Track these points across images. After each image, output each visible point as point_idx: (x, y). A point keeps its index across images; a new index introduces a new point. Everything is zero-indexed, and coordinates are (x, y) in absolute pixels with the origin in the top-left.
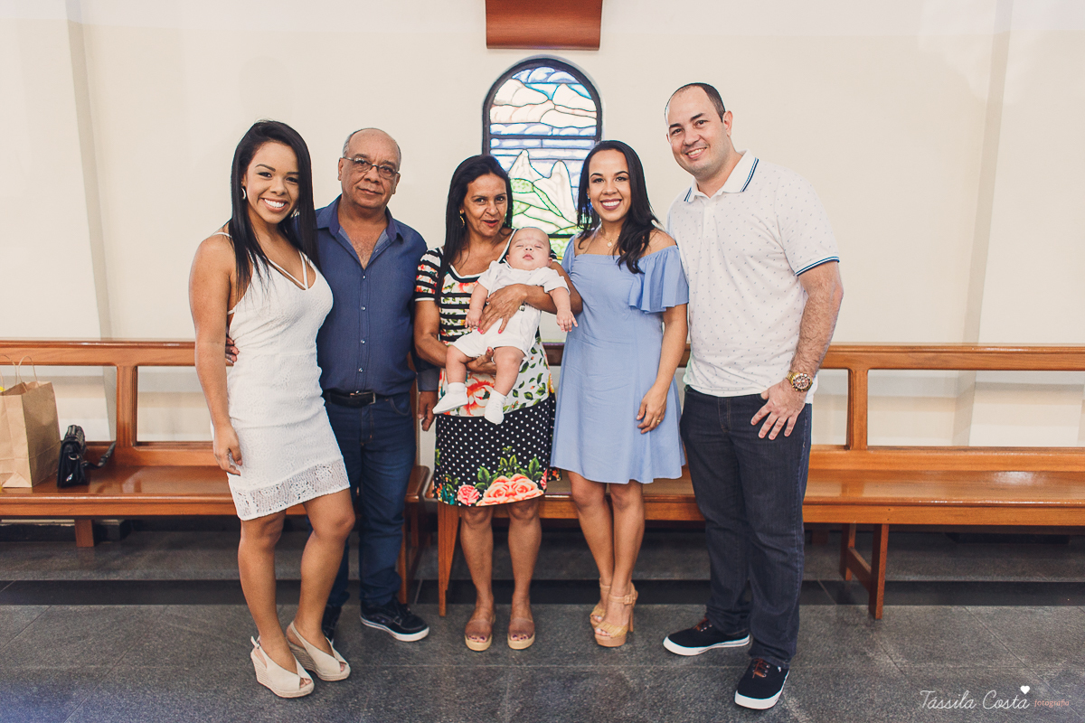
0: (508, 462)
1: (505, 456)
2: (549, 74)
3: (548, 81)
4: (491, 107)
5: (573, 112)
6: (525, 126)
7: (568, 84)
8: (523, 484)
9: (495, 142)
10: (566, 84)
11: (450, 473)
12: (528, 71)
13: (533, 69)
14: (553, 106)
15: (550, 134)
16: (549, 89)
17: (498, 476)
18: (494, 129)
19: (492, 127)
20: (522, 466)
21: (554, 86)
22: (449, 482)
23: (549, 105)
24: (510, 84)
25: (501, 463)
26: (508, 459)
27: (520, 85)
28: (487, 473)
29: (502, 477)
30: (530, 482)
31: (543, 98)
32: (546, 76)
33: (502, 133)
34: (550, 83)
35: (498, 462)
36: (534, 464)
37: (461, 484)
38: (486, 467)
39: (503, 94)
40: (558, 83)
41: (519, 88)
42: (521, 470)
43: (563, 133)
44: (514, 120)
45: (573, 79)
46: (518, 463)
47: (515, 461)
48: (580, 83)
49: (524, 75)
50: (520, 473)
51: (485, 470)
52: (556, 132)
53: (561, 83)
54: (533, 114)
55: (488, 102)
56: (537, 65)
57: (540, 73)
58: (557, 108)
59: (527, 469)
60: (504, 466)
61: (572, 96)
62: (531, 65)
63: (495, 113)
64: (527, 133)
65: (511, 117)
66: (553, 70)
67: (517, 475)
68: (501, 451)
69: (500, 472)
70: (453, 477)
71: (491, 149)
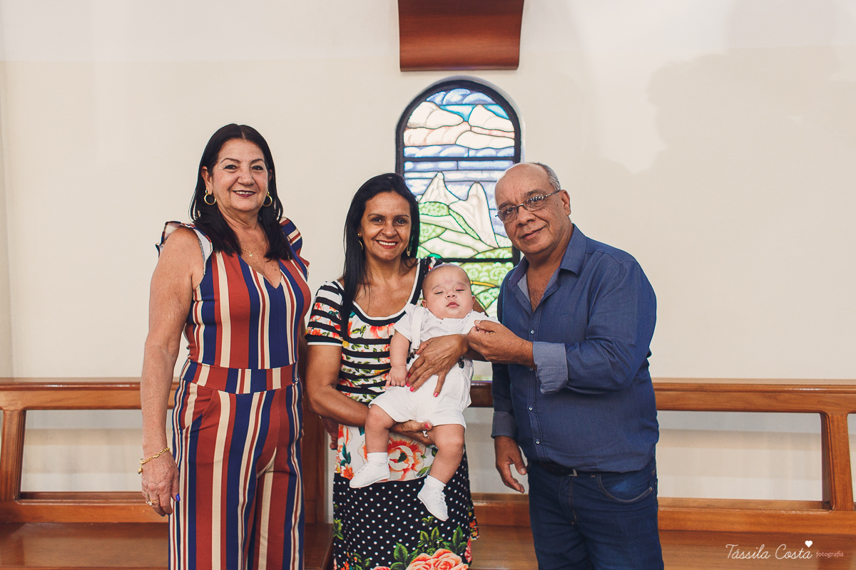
0: (430, 535)
1: (425, 529)
2: (465, 96)
3: (464, 102)
4: (404, 130)
5: (490, 133)
6: (439, 148)
7: (484, 105)
8: (445, 560)
9: (408, 165)
10: (483, 105)
11: (360, 552)
12: (443, 93)
13: (448, 91)
14: (468, 128)
15: (466, 155)
16: (465, 110)
17: (418, 554)
18: (408, 152)
19: (406, 150)
20: (445, 539)
21: (470, 108)
22: (358, 563)
23: (465, 127)
24: (424, 107)
25: (421, 538)
26: (429, 533)
27: (434, 107)
28: (405, 551)
29: (423, 555)
30: (453, 556)
31: (458, 119)
32: (460, 98)
33: (416, 156)
34: (466, 104)
35: (418, 536)
36: (458, 534)
37: (373, 566)
38: (403, 543)
39: (416, 117)
40: (474, 104)
41: (433, 111)
42: (445, 543)
43: (480, 154)
44: (428, 143)
45: (489, 100)
46: (440, 535)
47: (438, 534)
48: (497, 104)
49: (438, 97)
50: (443, 547)
51: (403, 547)
52: (472, 154)
53: (477, 105)
54: (449, 137)
55: (402, 125)
56: (451, 87)
57: (455, 95)
58: (474, 129)
59: (451, 541)
60: (425, 541)
61: (488, 118)
62: (446, 88)
63: (408, 136)
64: (443, 154)
65: (425, 139)
66: (468, 92)
67: (440, 550)
68: (421, 522)
69: (420, 548)
70: (364, 558)
71: (404, 172)
